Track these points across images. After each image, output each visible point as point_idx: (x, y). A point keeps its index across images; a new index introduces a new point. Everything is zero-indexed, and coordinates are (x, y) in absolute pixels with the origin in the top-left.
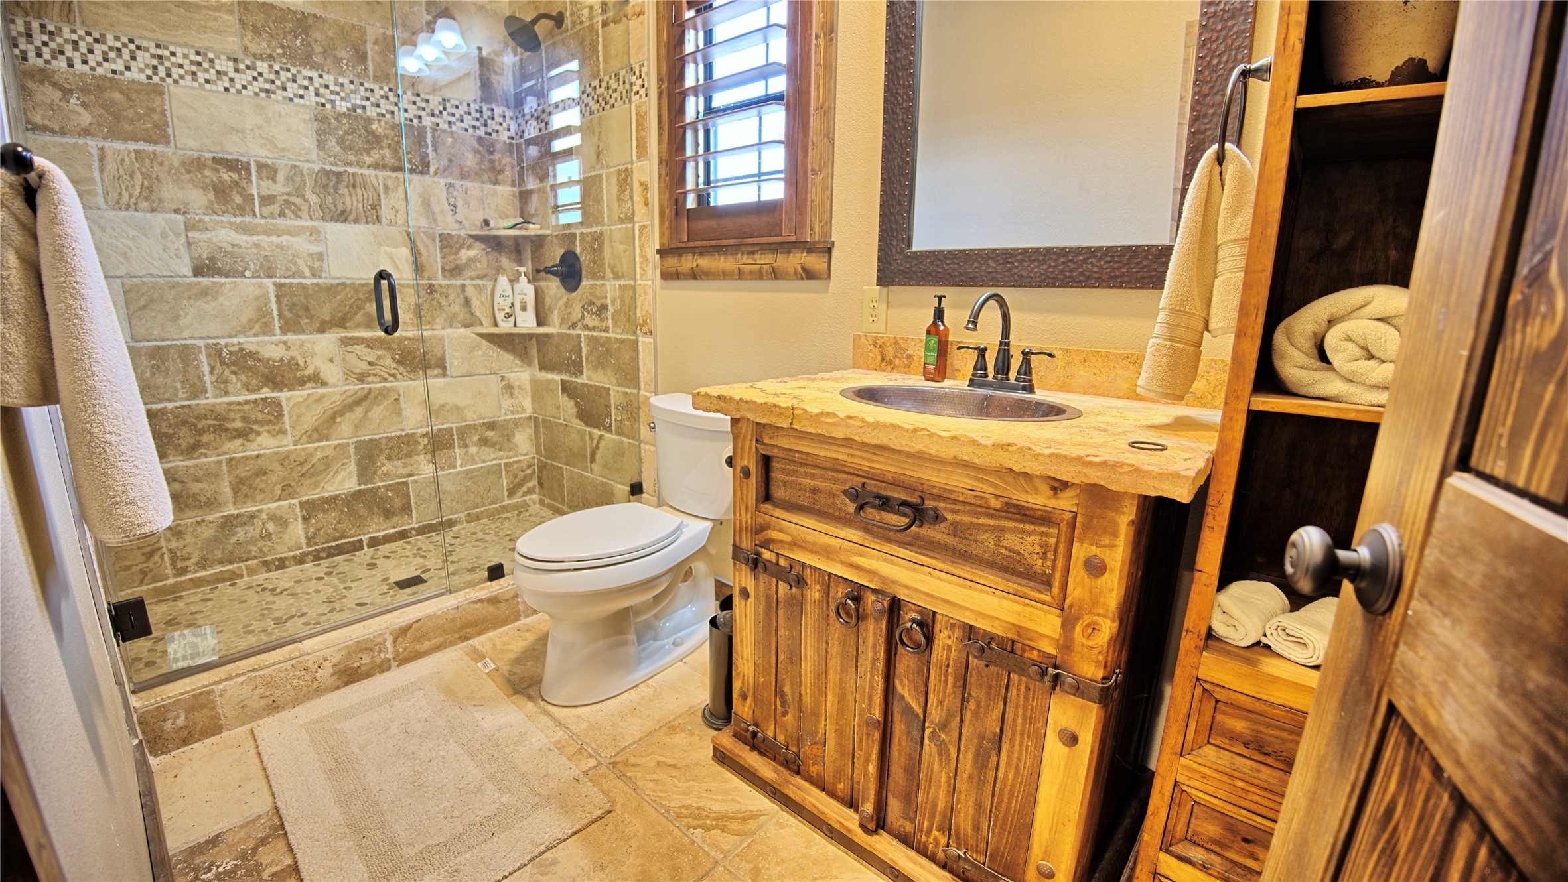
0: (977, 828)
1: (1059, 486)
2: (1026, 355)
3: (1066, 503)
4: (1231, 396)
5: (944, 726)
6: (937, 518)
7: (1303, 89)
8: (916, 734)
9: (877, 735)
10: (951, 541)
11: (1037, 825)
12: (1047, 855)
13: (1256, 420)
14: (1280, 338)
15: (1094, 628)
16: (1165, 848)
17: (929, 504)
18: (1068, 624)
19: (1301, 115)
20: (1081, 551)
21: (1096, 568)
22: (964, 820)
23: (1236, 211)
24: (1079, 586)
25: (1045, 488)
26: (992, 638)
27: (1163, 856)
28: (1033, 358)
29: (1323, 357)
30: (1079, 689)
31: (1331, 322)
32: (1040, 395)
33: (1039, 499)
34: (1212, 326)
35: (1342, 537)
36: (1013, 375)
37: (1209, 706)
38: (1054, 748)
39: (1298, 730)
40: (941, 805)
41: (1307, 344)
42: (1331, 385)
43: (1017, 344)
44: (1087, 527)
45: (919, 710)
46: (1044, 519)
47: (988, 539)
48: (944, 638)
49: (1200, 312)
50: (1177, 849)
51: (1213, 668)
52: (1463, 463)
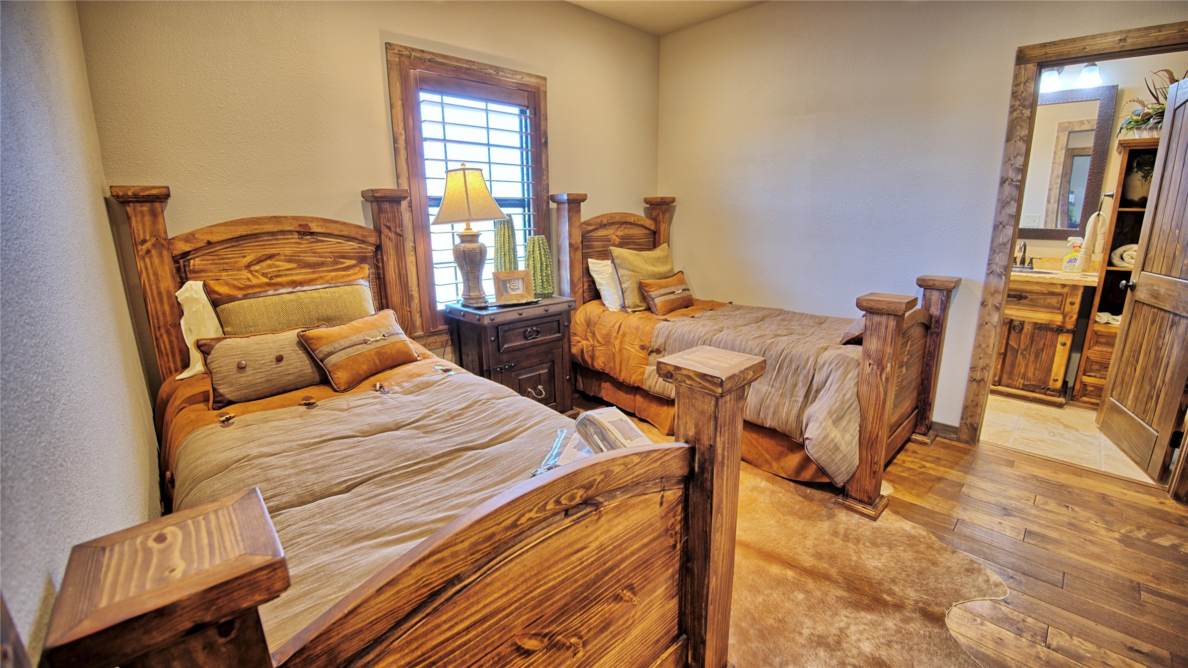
0: (1034, 374)
1: (1064, 286)
2: (1031, 259)
3: (1065, 290)
4: (1103, 267)
5: (1025, 350)
6: (1026, 298)
7: (1120, 207)
8: (1015, 354)
9: (1002, 356)
10: (1030, 303)
11: (1053, 368)
12: (1056, 375)
13: (1108, 272)
14: (1113, 255)
15: (1072, 317)
16: (1084, 374)
17: (1023, 294)
18: (1064, 317)
19: (1119, 212)
20: (1068, 300)
21: (1072, 304)
22: (1030, 374)
23: (1102, 227)
24: (1068, 308)
25: (1059, 287)
26: (1042, 324)
27: (1084, 377)
28: (1034, 260)
29: (1122, 258)
30: (1068, 331)
31: (1124, 252)
32: (1035, 270)
33: (1058, 290)
34: (1095, 252)
35: (1128, 281)
36: (1026, 265)
37: (1096, 336)
38: (1059, 347)
39: (1115, 337)
40: (1022, 372)
41: (1119, 256)
42: (1125, 265)
43: (1028, 256)
44: (1071, 295)
45: (1016, 347)
46: (1060, 294)
47: (1042, 301)
48: (1027, 327)
49: (1092, 248)
50: (1088, 374)
51: (1097, 328)
52: (1143, 270)
